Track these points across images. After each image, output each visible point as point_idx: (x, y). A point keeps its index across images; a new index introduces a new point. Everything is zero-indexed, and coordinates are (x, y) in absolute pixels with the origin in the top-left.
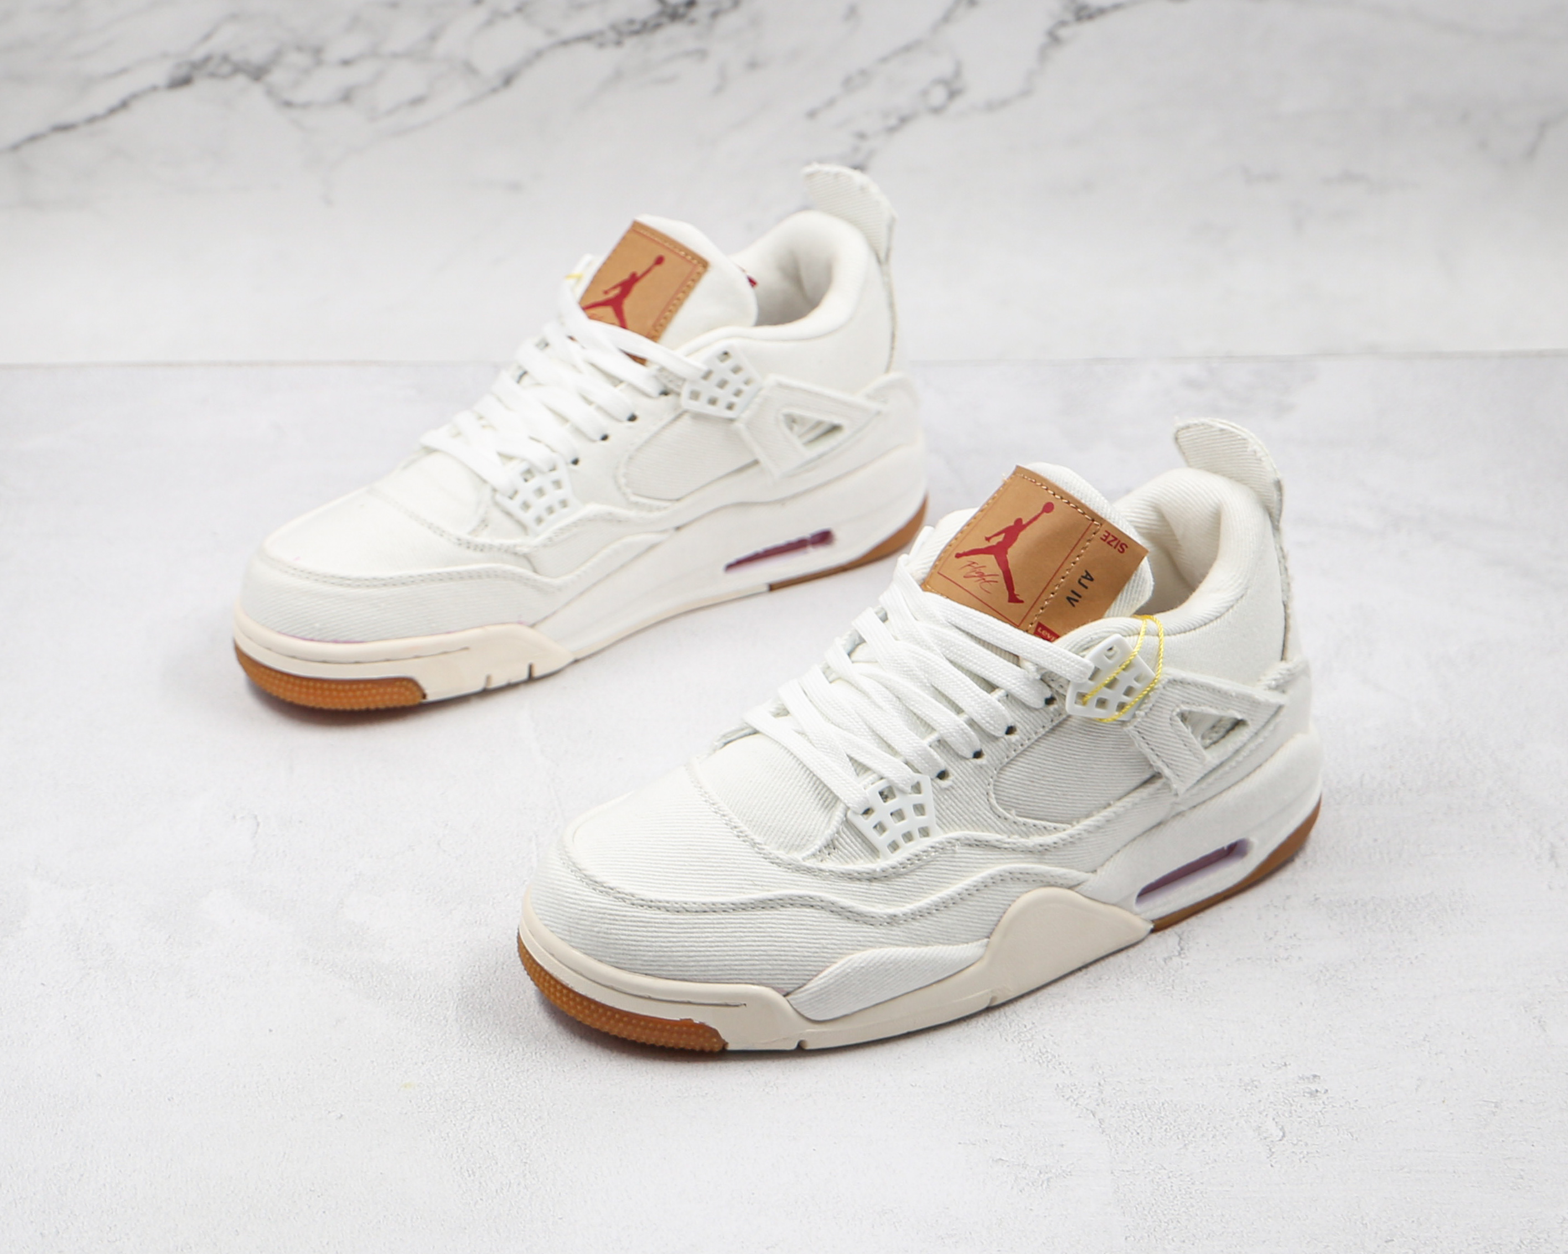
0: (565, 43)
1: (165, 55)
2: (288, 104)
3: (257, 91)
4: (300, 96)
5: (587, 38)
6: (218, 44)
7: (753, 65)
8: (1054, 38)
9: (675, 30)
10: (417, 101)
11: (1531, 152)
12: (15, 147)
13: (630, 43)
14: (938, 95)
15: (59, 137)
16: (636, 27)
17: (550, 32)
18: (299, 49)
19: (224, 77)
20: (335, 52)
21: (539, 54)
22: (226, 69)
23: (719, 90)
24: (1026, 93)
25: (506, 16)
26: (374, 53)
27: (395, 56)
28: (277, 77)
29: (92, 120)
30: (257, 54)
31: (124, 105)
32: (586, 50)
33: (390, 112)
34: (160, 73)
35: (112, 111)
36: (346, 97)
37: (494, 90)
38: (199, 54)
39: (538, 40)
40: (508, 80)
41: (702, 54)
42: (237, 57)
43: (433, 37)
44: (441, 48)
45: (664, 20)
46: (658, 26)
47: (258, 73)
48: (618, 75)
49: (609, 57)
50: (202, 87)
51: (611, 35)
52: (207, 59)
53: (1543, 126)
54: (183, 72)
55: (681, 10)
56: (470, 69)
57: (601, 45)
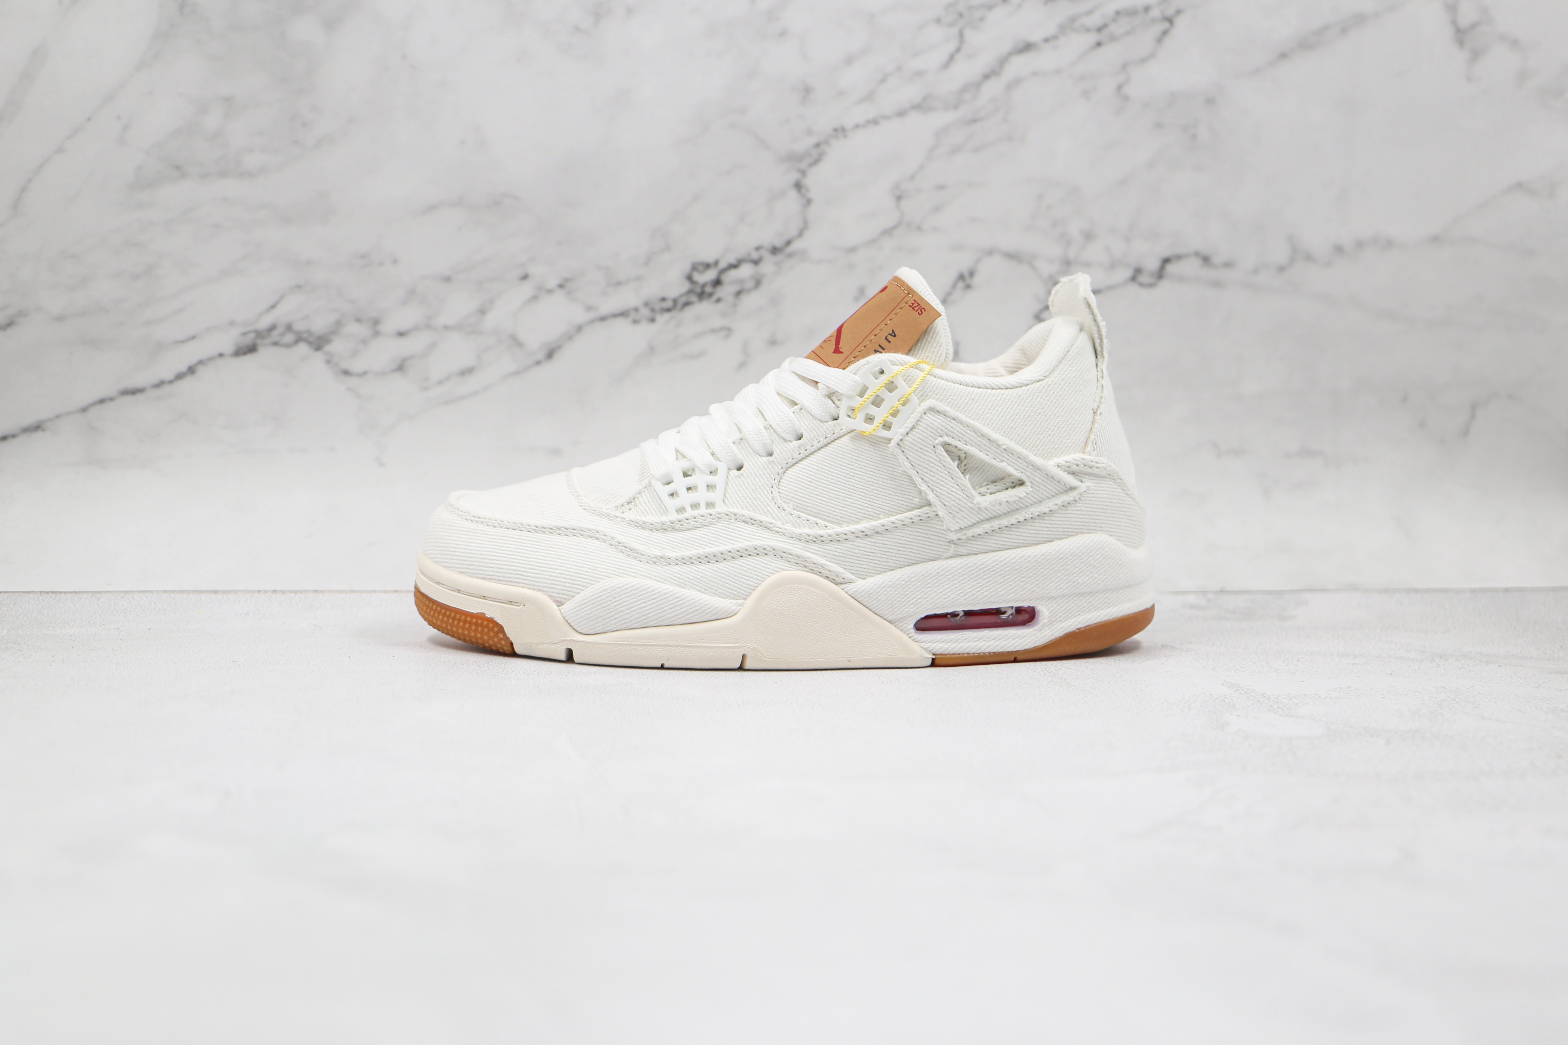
0: (603, 319)
1: (232, 323)
2: (346, 373)
3: (318, 358)
4: (357, 366)
5: (623, 314)
6: (281, 314)
7: (773, 342)
9: (703, 308)
10: (466, 372)
11: (1465, 432)
12: (84, 410)
13: (662, 319)
15: (129, 399)
16: (669, 304)
17: (589, 308)
18: (358, 320)
19: (287, 346)
20: (390, 326)
21: (579, 329)
22: (289, 338)
23: (742, 365)
25: (550, 291)
26: (428, 326)
27: (446, 328)
28: (336, 346)
29: (160, 384)
30: (319, 325)
31: (191, 370)
32: (622, 326)
33: (440, 382)
34: (227, 341)
35: (180, 376)
36: (400, 368)
37: (538, 363)
38: (264, 323)
39: (580, 315)
40: (550, 355)
41: (727, 331)
42: (299, 327)
43: (482, 312)
44: (490, 321)
45: (694, 298)
46: (687, 304)
47: (319, 343)
48: (651, 350)
49: (645, 331)
50: (266, 353)
51: (645, 312)
52: (272, 328)
53: (1474, 407)
54: (249, 339)
55: (708, 289)
56: (516, 342)
57: (635, 322)
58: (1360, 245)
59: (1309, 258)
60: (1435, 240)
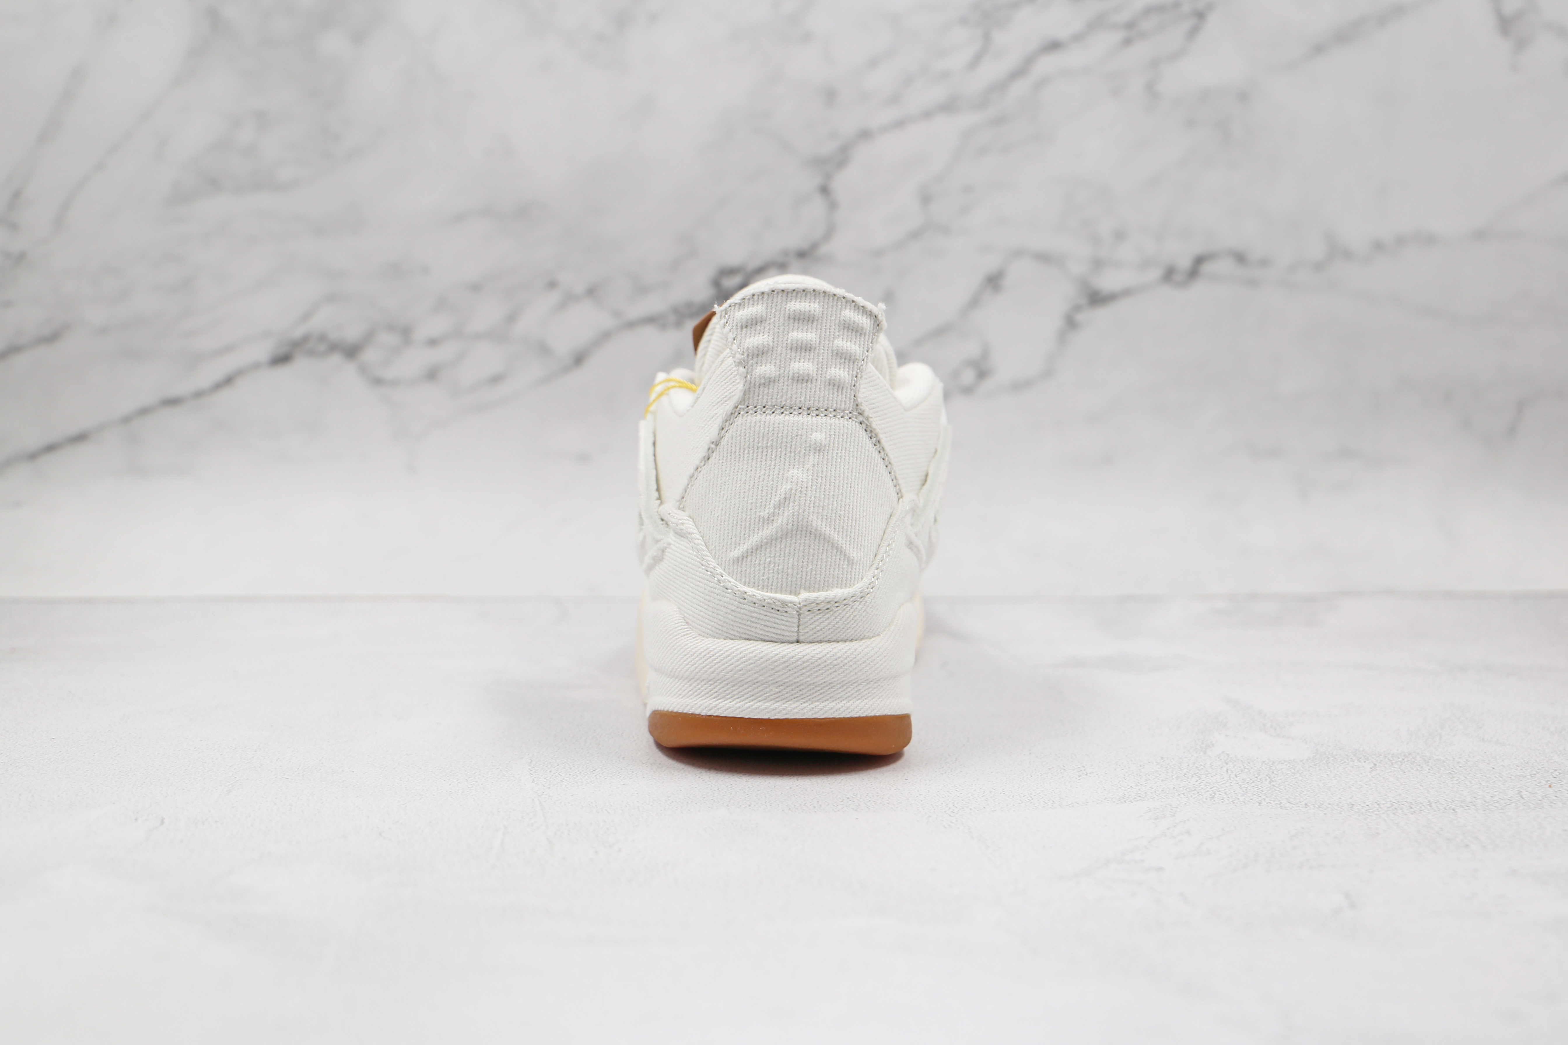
0: (631, 325)
1: (267, 334)
2: (378, 382)
3: (350, 369)
4: (389, 374)
5: (651, 320)
6: (316, 324)
8: (1071, 323)
10: (496, 379)
12: (126, 420)
14: (968, 376)
15: (169, 411)
17: (617, 314)
18: (390, 329)
19: (321, 355)
20: (423, 333)
21: (607, 335)
22: (322, 347)
24: (1047, 374)
25: (577, 299)
26: (458, 334)
27: (477, 336)
28: (370, 355)
29: (199, 394)
30: (351, 333)
31: (229, 380)
32: (649, 333)
33: (471, 389)
34: (262, 351)
35: (218, 386)
36: (432, 375)
37: (567, 369)
38: (298, 333)
39: (606, 321)
40: (579, 359)
42: (333, 336)
43: (511, 318)
44: (519, 329)
47: (351, 351)
49: (672, 337)
50: (301, 364)
51: (672, 317)
52: (307, 338)
54: (284, 349)
56: (544, 349)
57: (663, 327)
58: (1401, 241)
59: (1348, 254)
60: (1480, 235)
